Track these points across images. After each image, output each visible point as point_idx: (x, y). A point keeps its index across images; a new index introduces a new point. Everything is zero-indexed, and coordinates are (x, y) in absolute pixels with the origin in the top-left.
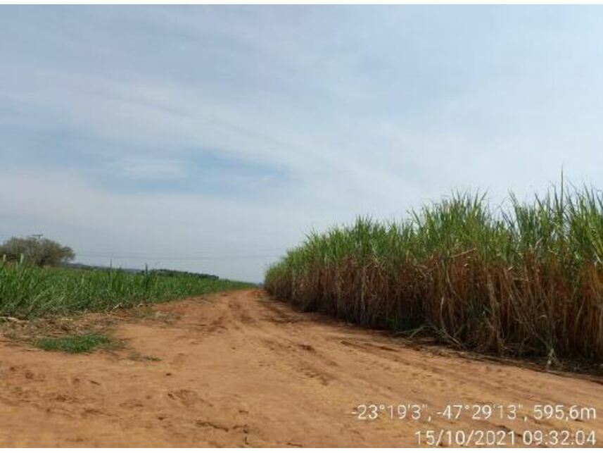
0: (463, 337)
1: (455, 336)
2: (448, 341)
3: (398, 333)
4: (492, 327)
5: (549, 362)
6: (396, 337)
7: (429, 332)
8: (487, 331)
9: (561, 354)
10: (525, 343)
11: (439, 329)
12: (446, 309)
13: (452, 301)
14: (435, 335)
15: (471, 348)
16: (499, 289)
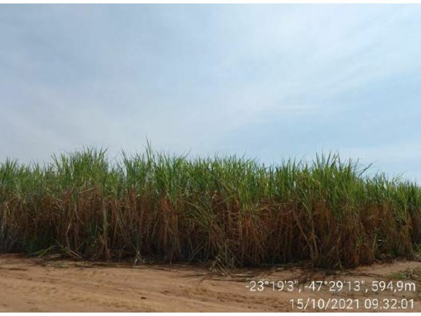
0: (82, 251)
1: (76, 250)
2: (72, 255)
3: (30, 254)
4: (103, 241)
5: (136, 260)
6: (29, 257)
7: (57, 250)
8: (100, 244)
9: (144, 254)
10: (124, 249)
11: (65, 247)
12: (72, 231)
13: (77, 225)
14: (61, 252)
15: (87, 258)
16: (111, 214)
